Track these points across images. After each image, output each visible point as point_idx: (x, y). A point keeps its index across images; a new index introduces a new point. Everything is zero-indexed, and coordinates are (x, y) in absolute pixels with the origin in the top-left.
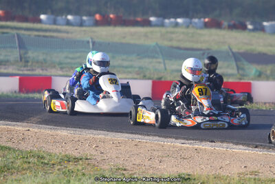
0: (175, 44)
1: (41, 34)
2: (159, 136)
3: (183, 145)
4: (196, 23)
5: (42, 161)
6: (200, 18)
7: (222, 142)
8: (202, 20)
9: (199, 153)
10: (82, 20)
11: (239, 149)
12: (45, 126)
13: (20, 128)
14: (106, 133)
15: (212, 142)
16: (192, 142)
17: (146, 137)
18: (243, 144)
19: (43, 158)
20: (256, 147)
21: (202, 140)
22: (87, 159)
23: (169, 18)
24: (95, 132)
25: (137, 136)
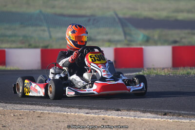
2: (61, 106)
3: (88, 115)
7: (129, 110)
9: (106, 122)
11: (148, 117)
15: (118, 110)
16: (97, 111)
17: (48, 108)
18: (151, 112)
20: (165, 114)
21: (107, 109)
25: (37, 107)
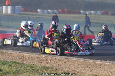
1: (38, 17)
3: (94, 62)
4: (99, 13)
5: (33, 69)
6: (100, 11)
7: (111, 61)
8: (101, 12)
9: (101, 66)
10: (54, 11)
12: (36, 53)
13: (25, 54)
15: (106, 61)
19: (33, 67)
22: (52, 68)
23: (88, 11)
25: (74, 58)
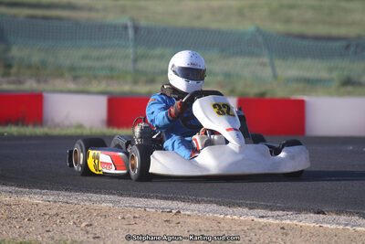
0: (296, 28)
2: (219, 204)
14: (116, 198)
16: (281, 213)
17: (193, 206)
21: (299, 211)
24: (95, 197)
